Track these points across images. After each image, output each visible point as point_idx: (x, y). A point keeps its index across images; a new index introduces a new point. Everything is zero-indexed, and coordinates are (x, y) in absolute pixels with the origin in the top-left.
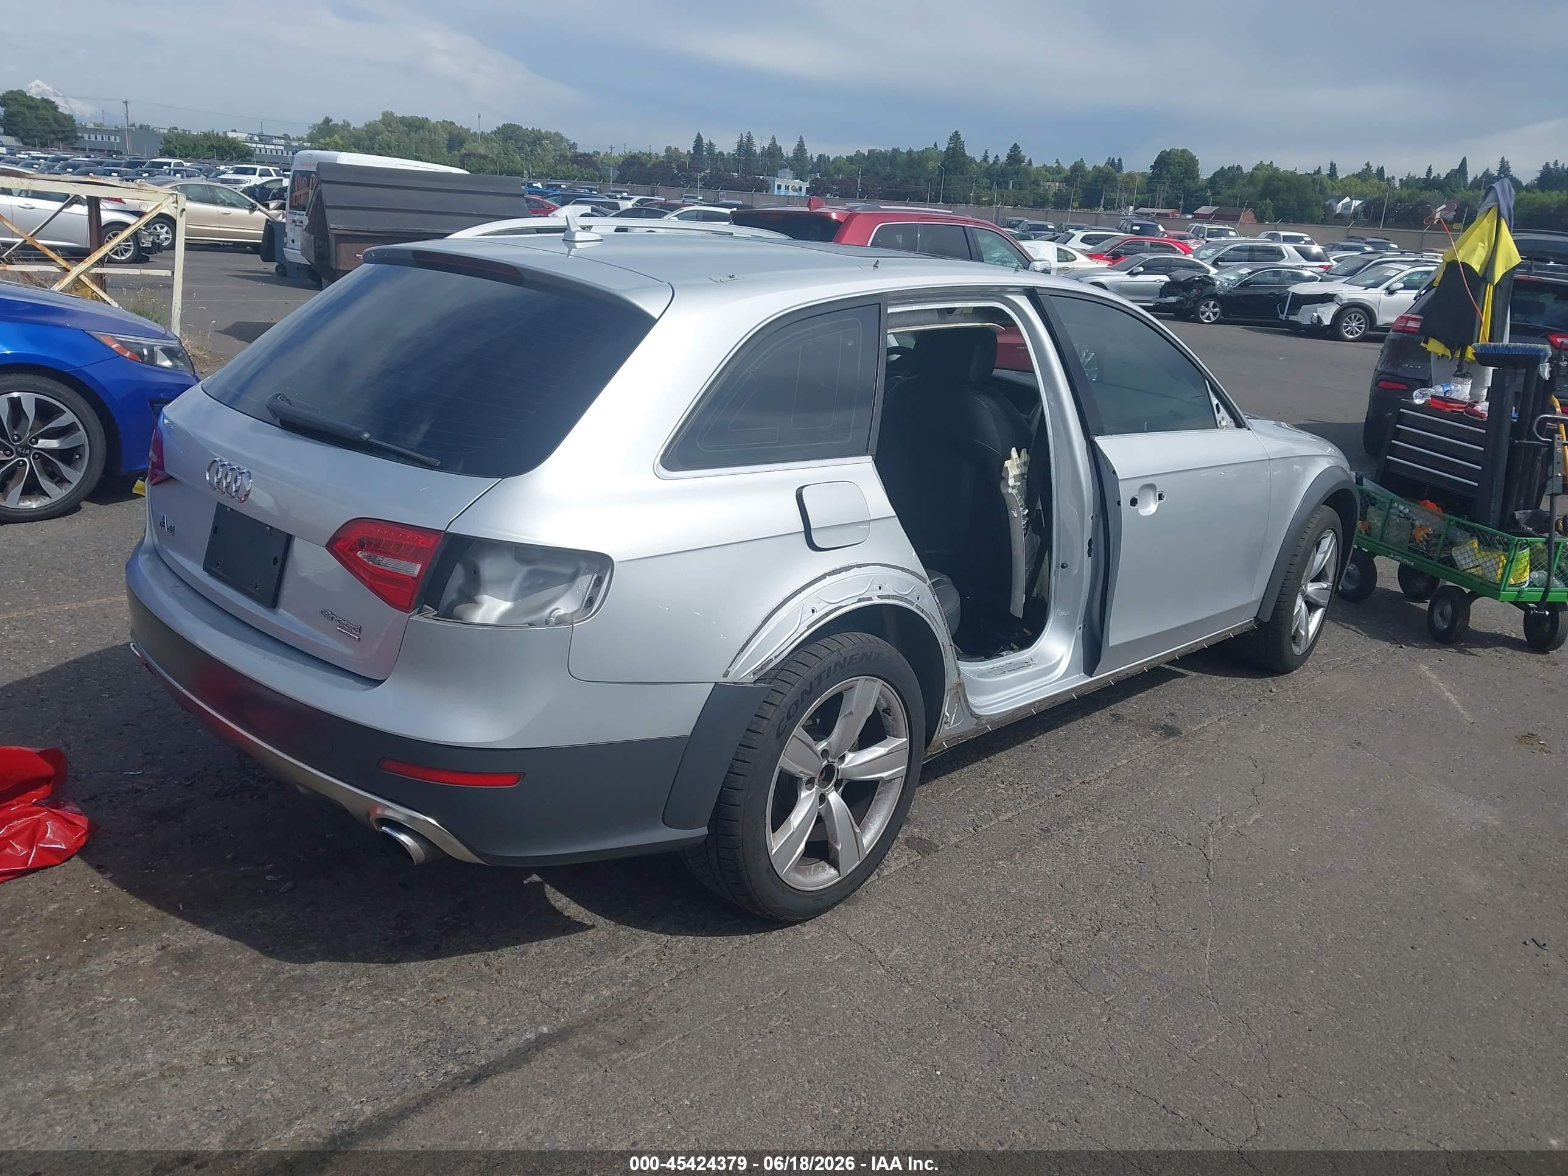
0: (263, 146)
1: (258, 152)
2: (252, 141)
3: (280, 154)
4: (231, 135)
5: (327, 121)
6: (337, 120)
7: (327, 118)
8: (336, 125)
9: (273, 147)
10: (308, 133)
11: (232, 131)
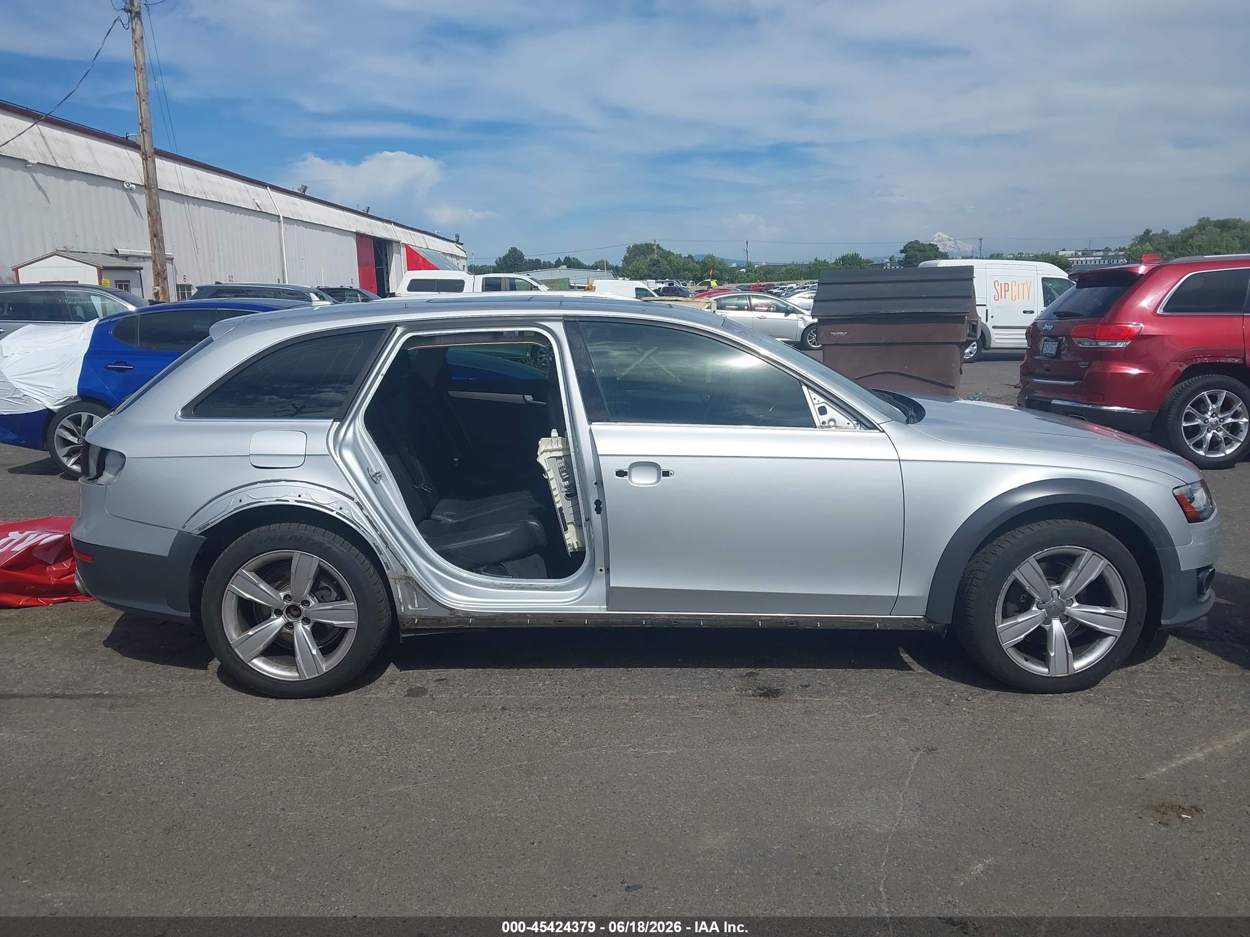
0: (1084, 259)
1: (1075, 264)
2: (1076, 256)
3: (1097, 263)
4: (1061, 253)
5: (1147, 232)
6: (1156, 230)
7: (1147, 230)
8: (1156, 234)
9: (1092, 258)
10: (1130, 244)
11: (1063, 250)
